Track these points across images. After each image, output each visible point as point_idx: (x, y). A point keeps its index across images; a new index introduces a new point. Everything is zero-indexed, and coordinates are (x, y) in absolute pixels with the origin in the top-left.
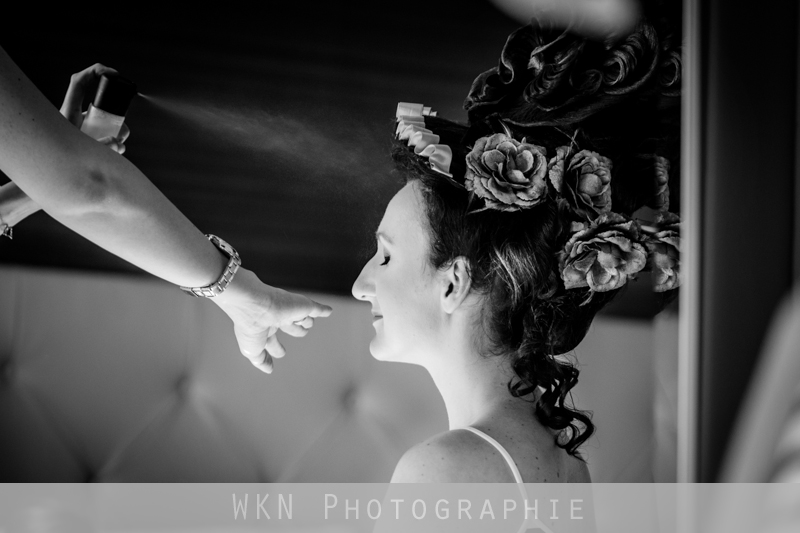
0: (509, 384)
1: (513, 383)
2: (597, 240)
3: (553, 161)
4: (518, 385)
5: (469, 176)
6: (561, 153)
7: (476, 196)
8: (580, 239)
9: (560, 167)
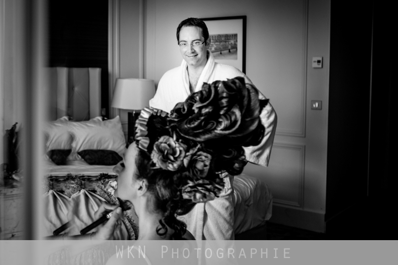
0: (157, 228)
1: (159, 228)
2: (196, 189)
3: (187, 154)
4: (160, 229)
5: (154, 153)
6: (191, 152)
7: (153, 162)
8: (190, 187)
9: (189, 158)
